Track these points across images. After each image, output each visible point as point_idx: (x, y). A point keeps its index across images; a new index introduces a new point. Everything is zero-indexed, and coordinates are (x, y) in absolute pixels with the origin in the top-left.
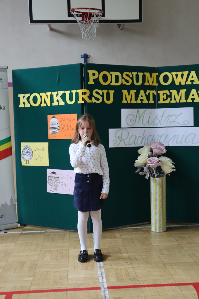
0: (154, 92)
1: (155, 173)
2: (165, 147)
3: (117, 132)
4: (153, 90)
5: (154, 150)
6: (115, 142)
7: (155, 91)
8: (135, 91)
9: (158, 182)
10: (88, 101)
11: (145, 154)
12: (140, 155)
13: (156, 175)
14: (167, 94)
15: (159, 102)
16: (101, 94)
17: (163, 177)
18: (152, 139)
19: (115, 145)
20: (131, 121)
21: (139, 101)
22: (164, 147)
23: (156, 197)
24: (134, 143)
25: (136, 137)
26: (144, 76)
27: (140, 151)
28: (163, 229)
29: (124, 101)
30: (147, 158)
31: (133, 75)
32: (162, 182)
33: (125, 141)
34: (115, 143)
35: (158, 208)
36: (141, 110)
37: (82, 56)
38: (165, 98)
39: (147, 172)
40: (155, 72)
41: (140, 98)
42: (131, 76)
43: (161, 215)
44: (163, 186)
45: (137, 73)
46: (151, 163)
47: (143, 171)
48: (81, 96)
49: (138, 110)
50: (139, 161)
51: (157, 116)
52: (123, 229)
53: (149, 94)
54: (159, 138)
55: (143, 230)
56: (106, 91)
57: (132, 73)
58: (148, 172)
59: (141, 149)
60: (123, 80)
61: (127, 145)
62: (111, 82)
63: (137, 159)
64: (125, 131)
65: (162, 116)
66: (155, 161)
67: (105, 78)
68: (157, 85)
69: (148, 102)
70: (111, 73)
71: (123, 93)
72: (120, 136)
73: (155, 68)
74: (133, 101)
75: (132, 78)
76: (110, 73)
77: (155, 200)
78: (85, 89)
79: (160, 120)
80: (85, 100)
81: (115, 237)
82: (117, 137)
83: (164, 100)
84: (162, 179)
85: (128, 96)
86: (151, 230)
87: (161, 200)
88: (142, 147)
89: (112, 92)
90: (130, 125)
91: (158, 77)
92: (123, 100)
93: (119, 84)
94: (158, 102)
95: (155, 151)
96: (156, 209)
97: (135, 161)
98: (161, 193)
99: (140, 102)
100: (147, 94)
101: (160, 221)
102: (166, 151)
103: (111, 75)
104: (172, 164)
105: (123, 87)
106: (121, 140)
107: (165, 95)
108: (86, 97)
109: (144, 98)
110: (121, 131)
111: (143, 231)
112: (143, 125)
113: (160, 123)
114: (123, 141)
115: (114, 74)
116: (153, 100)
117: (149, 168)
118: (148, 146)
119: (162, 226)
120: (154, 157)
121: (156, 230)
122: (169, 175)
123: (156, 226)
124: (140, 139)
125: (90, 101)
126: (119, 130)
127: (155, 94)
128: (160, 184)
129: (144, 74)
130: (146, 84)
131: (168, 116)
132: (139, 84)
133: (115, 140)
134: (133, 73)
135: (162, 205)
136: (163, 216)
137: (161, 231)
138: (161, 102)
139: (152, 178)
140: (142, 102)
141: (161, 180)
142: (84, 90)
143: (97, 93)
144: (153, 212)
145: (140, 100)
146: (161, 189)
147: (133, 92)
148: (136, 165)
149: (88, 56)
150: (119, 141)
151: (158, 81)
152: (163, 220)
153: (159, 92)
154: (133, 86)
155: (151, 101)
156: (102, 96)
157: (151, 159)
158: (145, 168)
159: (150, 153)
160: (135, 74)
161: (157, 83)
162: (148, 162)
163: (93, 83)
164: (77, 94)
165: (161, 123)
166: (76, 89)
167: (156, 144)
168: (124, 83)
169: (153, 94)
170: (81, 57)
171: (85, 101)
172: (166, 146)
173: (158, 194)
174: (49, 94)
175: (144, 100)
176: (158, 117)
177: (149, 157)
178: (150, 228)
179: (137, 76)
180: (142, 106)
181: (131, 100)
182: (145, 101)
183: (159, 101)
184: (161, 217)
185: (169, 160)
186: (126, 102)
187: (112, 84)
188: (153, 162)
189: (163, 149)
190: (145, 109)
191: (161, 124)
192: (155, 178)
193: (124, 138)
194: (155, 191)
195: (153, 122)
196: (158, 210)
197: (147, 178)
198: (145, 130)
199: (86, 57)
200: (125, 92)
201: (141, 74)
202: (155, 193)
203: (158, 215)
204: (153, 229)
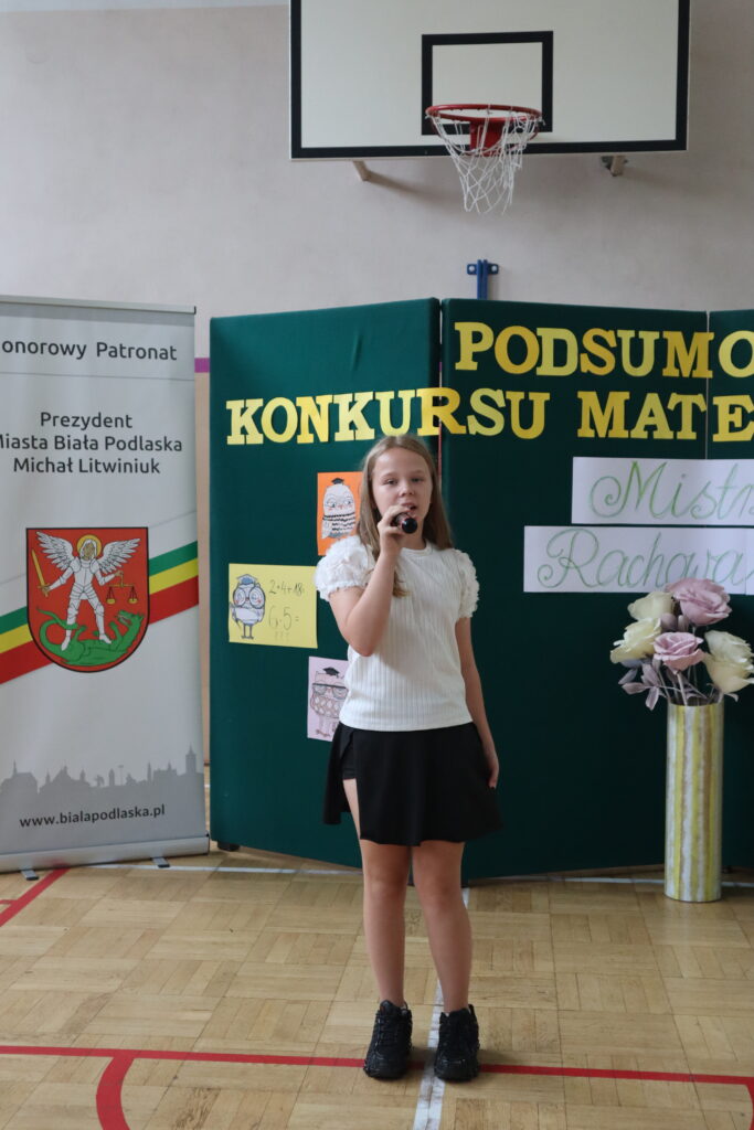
0: (699, 400)
1: (682, 690)
2: (729, 598)
3: (553, 539)
4: (695, 393)
5: (683, 606)
6: (545, 572)
7: (700, 396)
8: (626, 395)
9: (691, 722)
10: (455, 428)
11: (650, 620)
12: (636, 621)
13: (685, 698)
14: (744, 411)
15: (717, 438)
16: (501, 404)
17: (711, 706)
18: (687, 568)
19: (545, 583)
20: (607, 504)
21: (639, 433)
22: (723, 597)
23: (684, 776)
24: (616, 580)
25: (625, 560)
26: (661, 346)
27: (633, 608)
28: (706, 893)
29: (585, 432)
30: (657, 635)
31: (619, 341)
32: (708, 720)
33: (583, 570)
34: (546, 578)
35: (690, 814)
36: (648, 465)
37: (472, 269)
38: (738, 424)
39: (652, 685)
40: (705, 331)
41: (644, 420)
42: (613, 344)
43: (701, 842)
44: (709, 735)
45: (637, 334)
46: (665, 651)
47: (641, 681)
48: (428, 411)
49: (635, 464)
50: (629, 644)
51: (706, 487)
52: (564, 883)
53: (679, 406)
54: (713, 564)
55: (638, 889)
56: (520, 395)
57: (616, 333)
58: (659, 682)
59: (638, 602)
60: (584, 357)
61: (588, 586)
62: (539, 363)
63: (622, 638)
64: (583, 534)
65: (726, 488)
66: (680, 647)
67: (517, 350)
68: (709, 374)
69: (675, 435)
70: (540, 331)
71: (580, 401)
72: (566, 553)
73: (704, 314)
74: (619, 432)
75: (617, 352)
76: (535, 333)
77: (679, 785)
78: (443, 386)
79: (718, 501)
80: (443, 426)
81: (529, 908)
82: (554, 557)
83: (732, 428)
84: (707, 712)
85: (600, 415)
86: (663, 895)
87: (702, 786)
88: (643, 595)
89: (540, 399)
90: (605, 516)
91: (714, 348)
92: (580, 426)
93: (568, 370)
94: (711, 438)
95: (689, 610)
96: (683, 817)
97: (616, 644)
98: (702, 763)
99: (644, 435)
100: (671, 406)
101: (695, 862)
102: (730, 610)
103: (539, 339)
104: (745, 660)
105: (581, 380)
106: (567, 568)
107: (738, 411)
108: (445, 414)
109: (661, 420)
110: (572, 534)
111: (637, 894)
112: (654, 515)
113: (715, 514)
114: (575, 571)
115: (549, 335)
116: (693, 430)
117: (663, 670)
118: (666, 591)
119: (701, 881)
120: (681, 631)
121: (680, 892)
122: (733, 699)
123: (680, 878)
124: (640, 567)
125: (462, 430)
126: (562, 533)
127: (703, 407)
128: (699, 729)
129: (661, 335)
130: (670, 371)
131: (746, 488)
132: (645, 369)
133: (545, 566)
134: (621, 333)
135: (707, 805)
136: (707, 844)
137: (700, 897)
138: (723, 435)
139: (672, 707)
140: (650, 435)
141: (702, 717)
142: (440, 392)
143: (486, 400)
144: (673, 828)
145: (643, 428)
146: (702, 749)
147: (618, 399)
148: (615, 657)
149: (494, 268)
150: (562, 570)
151: (714, 362)
152: (708, 859)
153: (717, 400)
154: (618, 380)
155: (687, 433)
156: (506, 411)
157: (668, 639)
158: (647, 668)
159: (668, 617)
160: (627, 336)
161: (709, 369)
162: (658, 649)
163: (473, 366)
164: (416, 402)
165: (719, 510)
166: (415, 388)
167: (695, 584)
168: (587, 366)
169: (695, 407)
170: (469, 273)
171: (444, 428)
172: (733, 597)
173: (690, 767)
174: (324, 401)
175: (658, 427)
176: (708, 491)
177: (665, 629)
178: (662, 887)
179: (637, 346)
180: (650, 448)
181: (610, 426)
182: (663, 432)
183: (716, 431)
184: (701, 848)
185: (738, 646)
186: (591, 434)
187: (541, 371)
188: (675, 649)
189: (718, 606)
190: (662, 461)
191: (722, 514)
192: (681, 707)
193: (578, 558)
194: (681, 754)
195: (692, 507)
196: (688, 823)
197: (651, 703)
198: (660, 534)
199: (485, 271)
200: (589, 399)
201: (649, 338)
202: (681, 760)
203: (688, 840)
204: (671, 890)
